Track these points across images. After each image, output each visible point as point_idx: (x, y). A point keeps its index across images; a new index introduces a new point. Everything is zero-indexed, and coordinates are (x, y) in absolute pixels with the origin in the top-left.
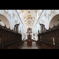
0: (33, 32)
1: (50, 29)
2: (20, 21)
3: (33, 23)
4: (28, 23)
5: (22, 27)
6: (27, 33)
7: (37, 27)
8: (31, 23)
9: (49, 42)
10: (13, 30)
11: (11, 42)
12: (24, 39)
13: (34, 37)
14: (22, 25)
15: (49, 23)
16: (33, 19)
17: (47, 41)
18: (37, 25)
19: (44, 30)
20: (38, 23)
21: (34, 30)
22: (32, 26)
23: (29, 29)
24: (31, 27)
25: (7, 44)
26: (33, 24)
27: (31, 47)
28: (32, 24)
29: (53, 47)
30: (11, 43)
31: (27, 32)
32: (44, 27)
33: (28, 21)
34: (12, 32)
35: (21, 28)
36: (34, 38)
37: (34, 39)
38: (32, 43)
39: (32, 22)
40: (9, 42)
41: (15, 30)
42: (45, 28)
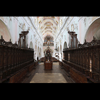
0: (55, 44)
1: (85, 43)
2: (30, 24)
3: (56, 26)
4: (46, 27)
5: (35, 36)
6: (44, 46)
7: (62, 36)
8: (51, 27)
9: (82, 66)
10: (17, 43)
11: (14, 65)
12: (38, 58)
13: (57, 54)
14: (34, 31)
15: (86, 32)
17: (80, 65)
18: (62, 31)
19: (75, 44)
20: (64, 28)
21: (58, 40)
22: (53, 32)
23: (48, 38)
24: (51, 35)
25: (8, 69)
26: (55, 29)
27: (51, 73)
28: (53, 29)
29: (88, 76)
30: (15, 67)
31: (44, 44)
32: (75, 39)
33: (46, 23)
34: (15, 48)
35: (33, 36)
36: (57, 56)
37: (57, 58)
38: (53, 66)
39: (54, 25)
40: (11, 66)
41: (22, 44)
42: (77, 40)
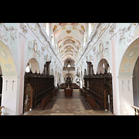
3: (77, 50)
4: (66, 50)
8: (72, 50)
13: (78, 80)
16: (77, 44)
22: (74, 56)
31: (64, 69)
33: (66, 47)
